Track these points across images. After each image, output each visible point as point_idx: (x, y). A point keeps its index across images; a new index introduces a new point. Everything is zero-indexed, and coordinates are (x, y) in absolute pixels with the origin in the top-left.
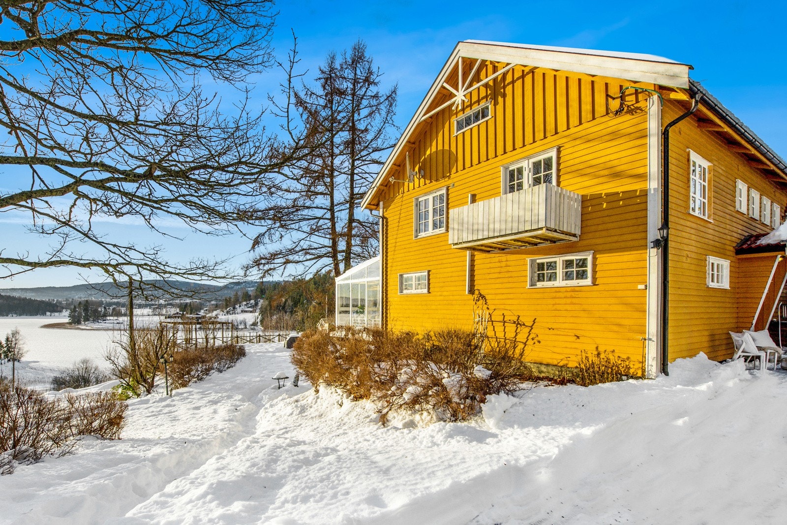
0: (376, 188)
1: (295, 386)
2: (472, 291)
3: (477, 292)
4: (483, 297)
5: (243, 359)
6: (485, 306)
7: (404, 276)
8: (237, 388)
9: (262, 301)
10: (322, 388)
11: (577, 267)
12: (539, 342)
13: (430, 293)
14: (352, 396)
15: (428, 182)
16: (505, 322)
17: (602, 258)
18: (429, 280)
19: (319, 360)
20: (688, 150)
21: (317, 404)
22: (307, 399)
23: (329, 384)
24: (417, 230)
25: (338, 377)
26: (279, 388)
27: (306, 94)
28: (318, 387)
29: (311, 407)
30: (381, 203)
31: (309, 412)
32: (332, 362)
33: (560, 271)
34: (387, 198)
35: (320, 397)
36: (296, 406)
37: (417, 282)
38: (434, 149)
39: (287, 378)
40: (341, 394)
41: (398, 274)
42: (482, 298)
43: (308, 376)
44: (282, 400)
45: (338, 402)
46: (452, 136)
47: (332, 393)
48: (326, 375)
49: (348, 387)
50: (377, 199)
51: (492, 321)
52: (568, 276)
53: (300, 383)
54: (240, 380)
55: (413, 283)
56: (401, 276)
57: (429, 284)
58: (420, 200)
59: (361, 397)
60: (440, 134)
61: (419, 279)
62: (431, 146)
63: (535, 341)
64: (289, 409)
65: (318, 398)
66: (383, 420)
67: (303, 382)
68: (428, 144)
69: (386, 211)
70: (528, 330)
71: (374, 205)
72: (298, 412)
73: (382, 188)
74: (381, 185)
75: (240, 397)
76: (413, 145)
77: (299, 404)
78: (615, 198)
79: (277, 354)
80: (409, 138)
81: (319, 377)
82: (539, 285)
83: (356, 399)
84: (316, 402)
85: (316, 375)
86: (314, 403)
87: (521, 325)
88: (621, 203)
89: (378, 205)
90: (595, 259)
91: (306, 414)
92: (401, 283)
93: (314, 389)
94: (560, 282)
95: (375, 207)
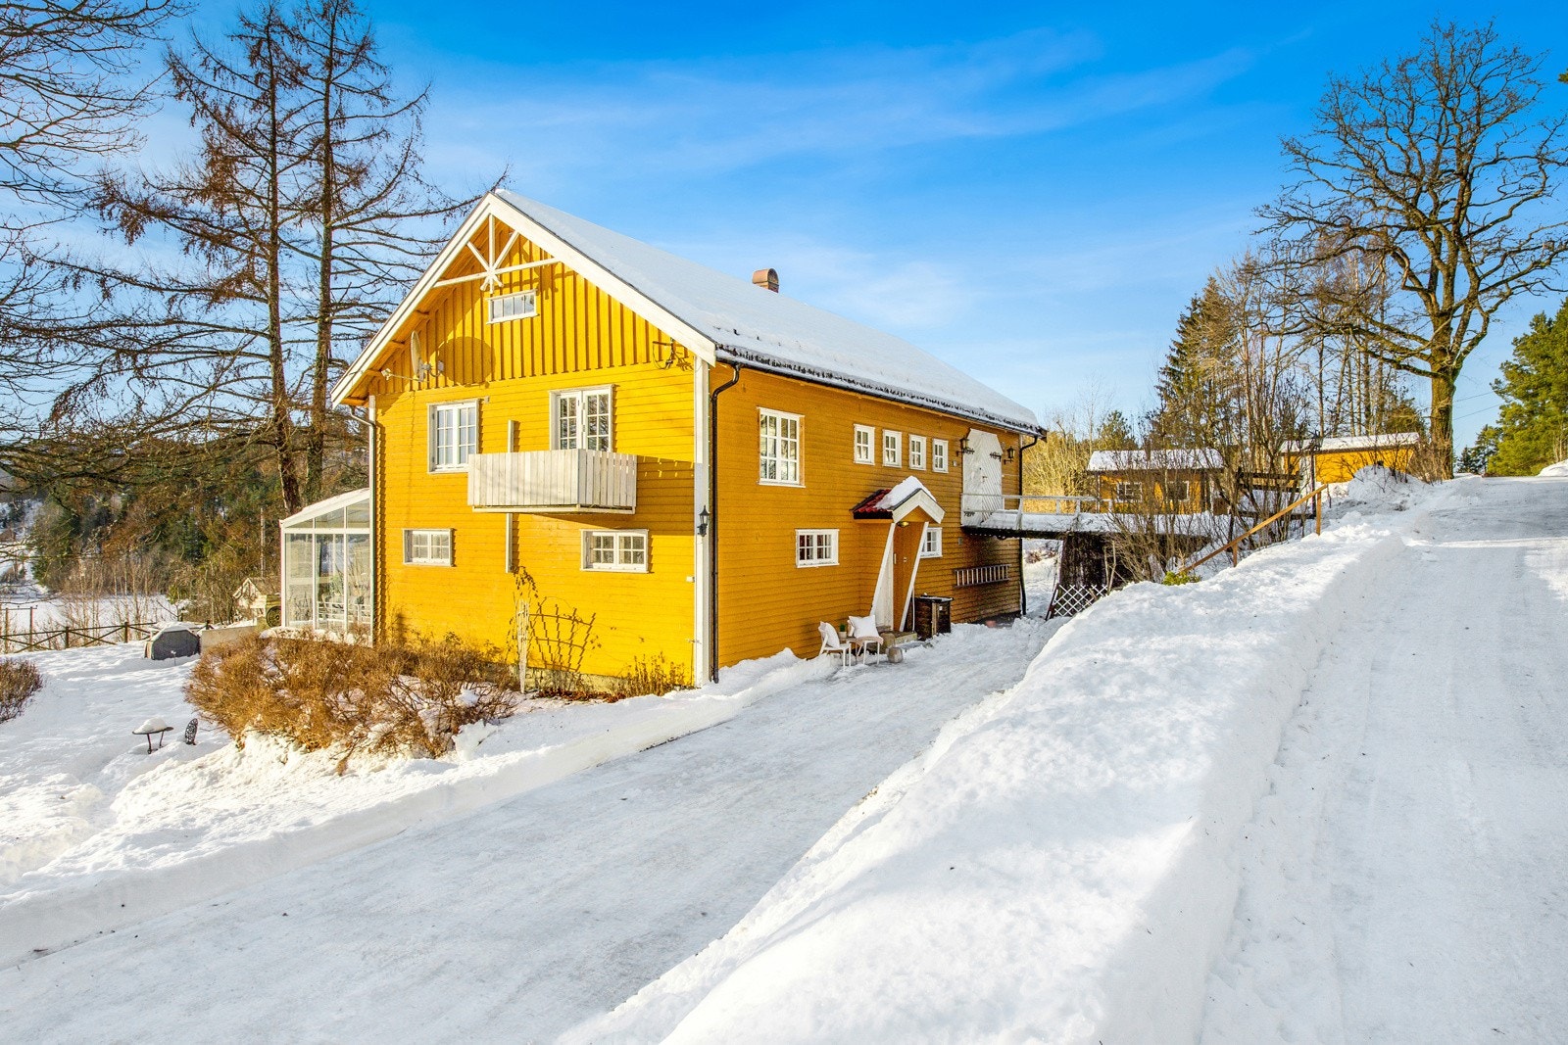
0: (359, 375)
1: (189, 743)
2: (514, 567)
3: (521, 571)
4: (530, 578)
5: (37, 696)
6: (533, 593)
7: (414, 532)
8: (47, 759)
9: (37, 505)
10: (251, 739)
11: (634, 548)
12: (599, 646)
13: (455, 566)
14: (304, 746)
15: (450, 383)
16: (558, 617)
17: (657, 539)
18: (453, 544)
19: (246, 695)
20: (758, 408)
21: (241, 767)
22: (221, 760)
23: (263, 731)
24: (434, 459)
25: (280, 718)
26: (150, 751)
27: (204, 64)
28: (242, 740)
29: (230, 772)
30: (372, 398)
31: (227, 781)
32: (266, 699)
33: (617, 549)
34: (383, 391)
35: (247, 754)
36: (201, 775)
37: (435, 546)
38: (459, 334)
39: (169, 729)
40: (285, 745)
41: (403, 529)
42: (529, 580)
43: (222, 721)
44: (166, 769)
45: (279, 759)
46: (485, 323)
47: (269, 745)
48: (258, 719)
49: (297, 734)
50: (363, 390)
51: (543, 616)
52: (627, 558)
53: (200, 736)
54: (44, 743)
55: (429, 546)
56: (408, 533)
57: (453, 551)
58: (439, 408)
59: (317, 746)
60: (468, 316)
61: (438, 541)
62: (454, 328)
63: (595, 644)
64: (187, 781)
65: (243, 756)
66: (342, 769)
67: (207, 733)
68: (450, 324)
69: (383, 414)
70: (587, 628)
71: (358, 398)
72: (205, 783)
73: (373, 373)
74: (371, 369)
75: (62, 776)
76: (426, 316)
77: (206, 771)
78: (669, 467)
79: (126, 677)
80: (420, 304)
81: (245, 722)
82: (596, 566)
83: (310, 748)
84: (240, 763)
85: (240, 719)
86: (235, 765)
87: (578, 622)
88: (676, 474)
89: (365, 398)
90: (650, 540)
91: (220, 784)
92: (409, 545)
93: (235, 743)
94: (617, 566)
95: (361, 401)
